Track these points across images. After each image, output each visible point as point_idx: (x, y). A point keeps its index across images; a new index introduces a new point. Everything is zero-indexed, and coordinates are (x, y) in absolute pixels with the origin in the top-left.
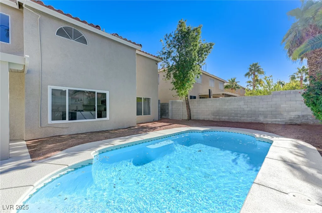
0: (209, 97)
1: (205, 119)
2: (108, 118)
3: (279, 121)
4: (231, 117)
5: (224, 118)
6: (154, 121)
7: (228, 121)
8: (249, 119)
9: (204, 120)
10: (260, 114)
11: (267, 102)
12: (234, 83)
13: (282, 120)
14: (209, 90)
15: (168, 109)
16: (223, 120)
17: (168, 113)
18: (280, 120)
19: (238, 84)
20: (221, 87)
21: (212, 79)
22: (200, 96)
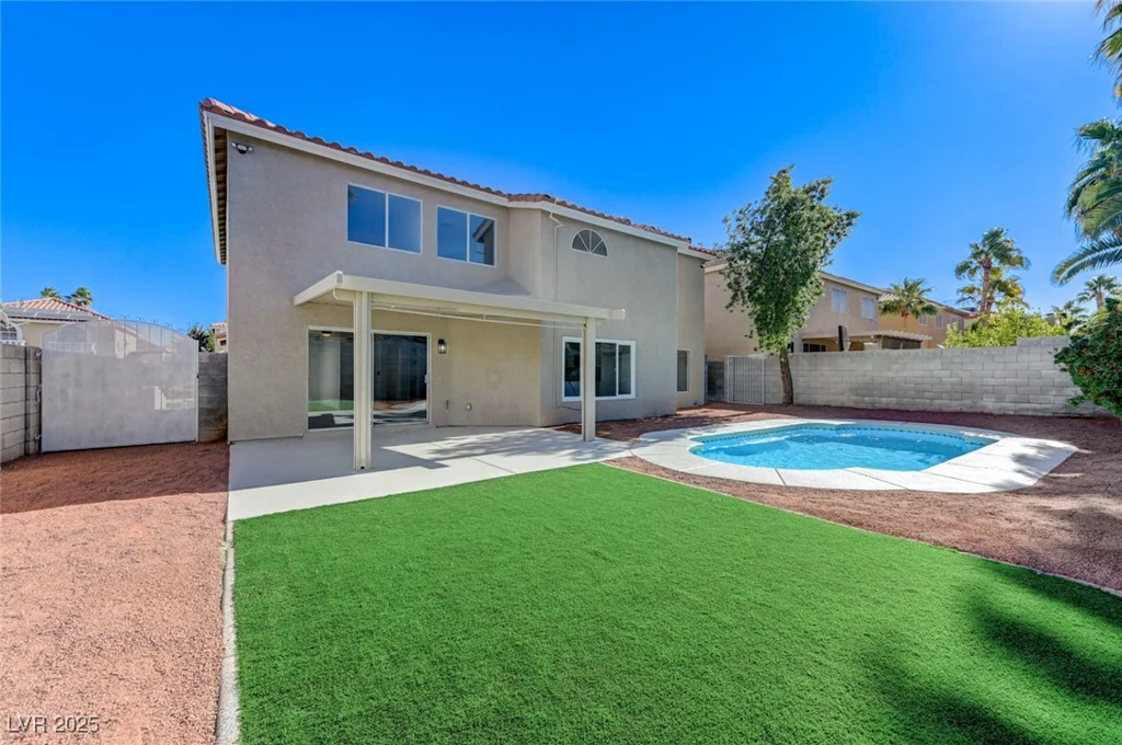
0: (838, 347)
1: (833, 404)
2: (633, 395)
3: (1034, 410)
4: (905, 400)
5: (885, 402)
6: (697, 406)
7: (896, 407)
8: (955, 403)
9: (829, 406)
10: (986, 392)
11: (1004, 363)
12: (916, 294)
13: (1043, 406)
14: (840, 328)
15: (722, 376)
16: (884, 406)
17: (722, 387)
18: (1038, 406)
19: (925, 296)
20: (869, 310)
21: (840, 288)
22: (804, 340)
